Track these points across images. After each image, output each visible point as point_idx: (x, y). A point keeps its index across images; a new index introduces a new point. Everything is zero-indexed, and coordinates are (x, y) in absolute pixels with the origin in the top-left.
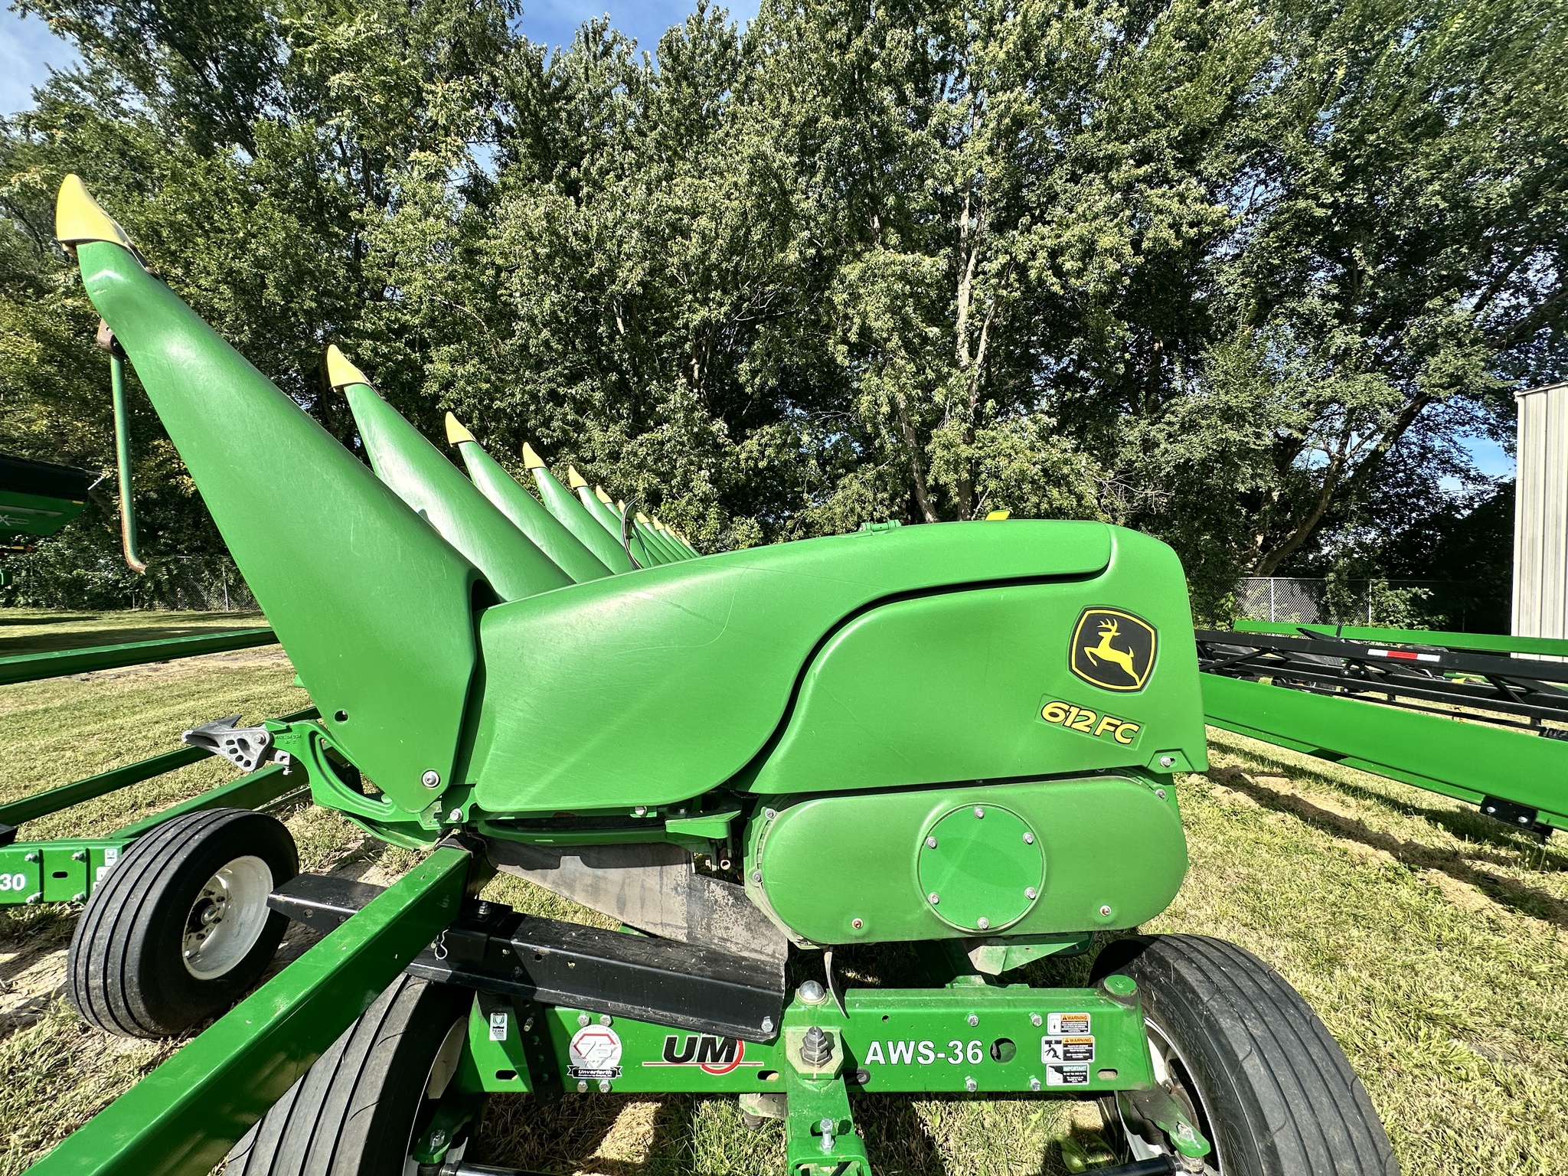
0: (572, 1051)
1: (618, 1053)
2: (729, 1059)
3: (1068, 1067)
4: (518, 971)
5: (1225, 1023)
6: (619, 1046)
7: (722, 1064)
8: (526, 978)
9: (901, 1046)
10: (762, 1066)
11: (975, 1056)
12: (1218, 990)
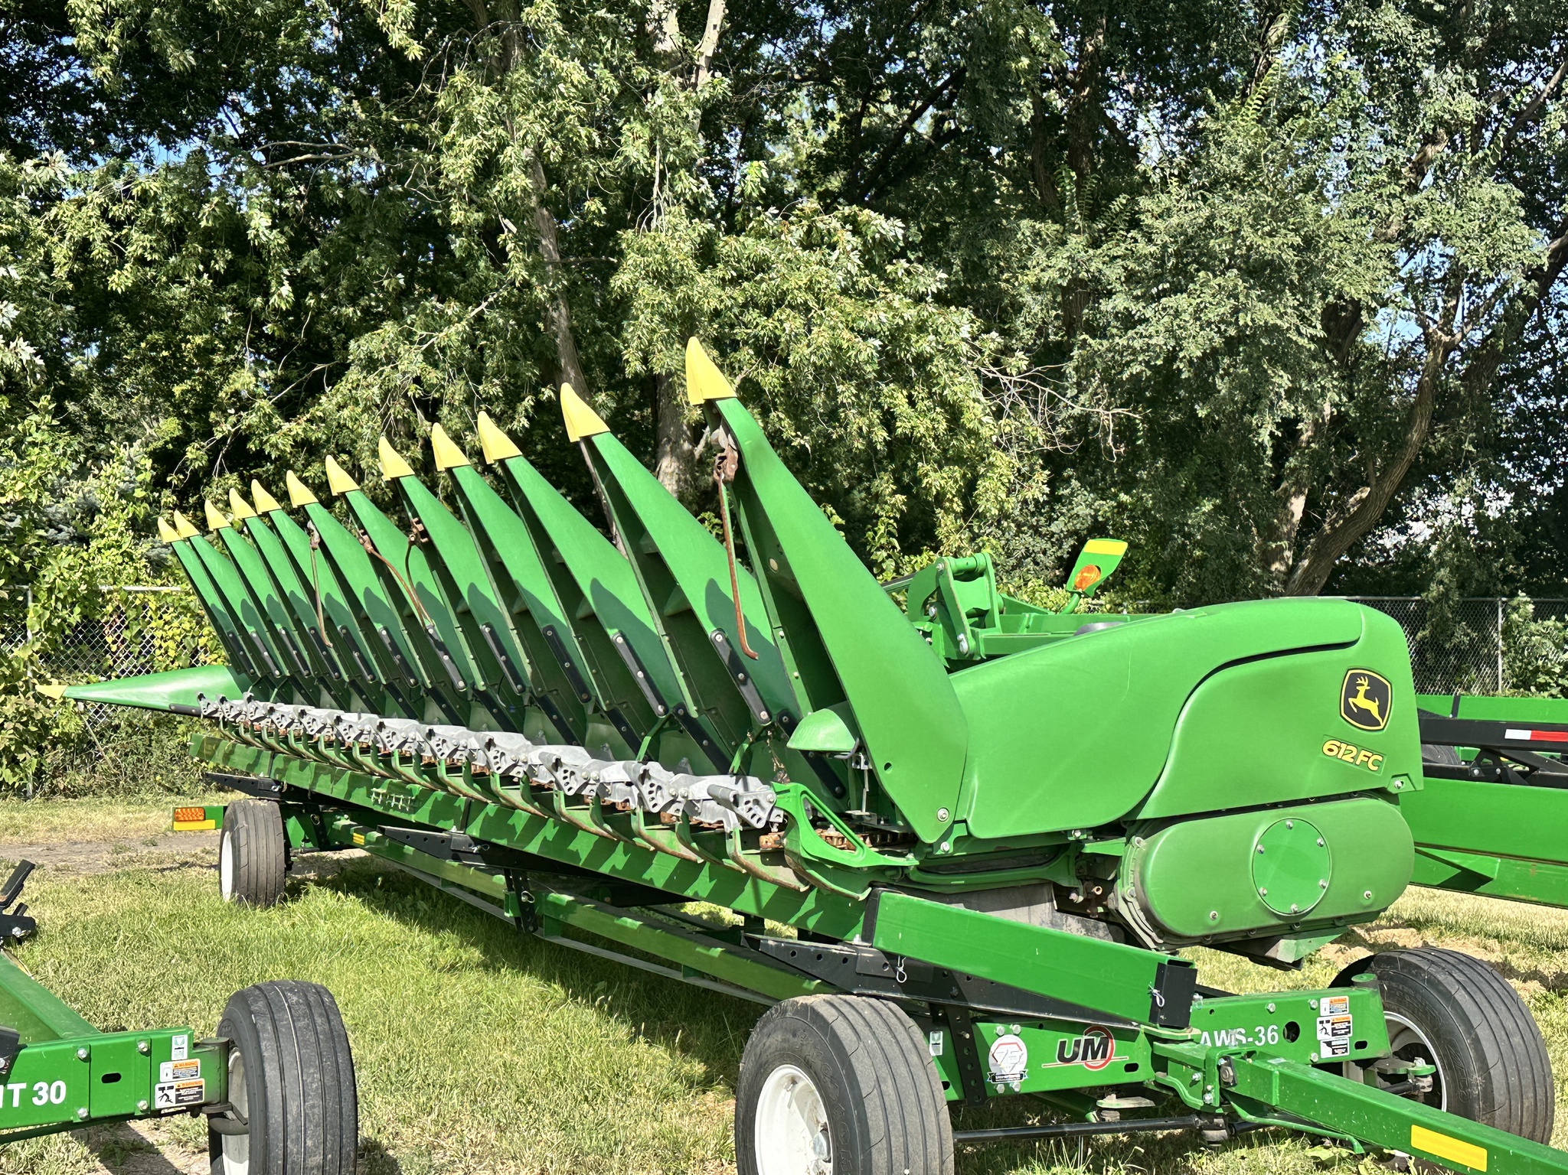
0: (991, 1060)
1: (1025, 1058)
2: (1104, 1056)
3: (1336, 1041)
4: (955, 991)
5: (1441, 977)
6: (1025, 1050)
7: (1099, 1061)
8: (961, 997)
9: (1223, 1033)
10: (1127, 1059)
11: (1273, 1038)
12: (1433, 962)
